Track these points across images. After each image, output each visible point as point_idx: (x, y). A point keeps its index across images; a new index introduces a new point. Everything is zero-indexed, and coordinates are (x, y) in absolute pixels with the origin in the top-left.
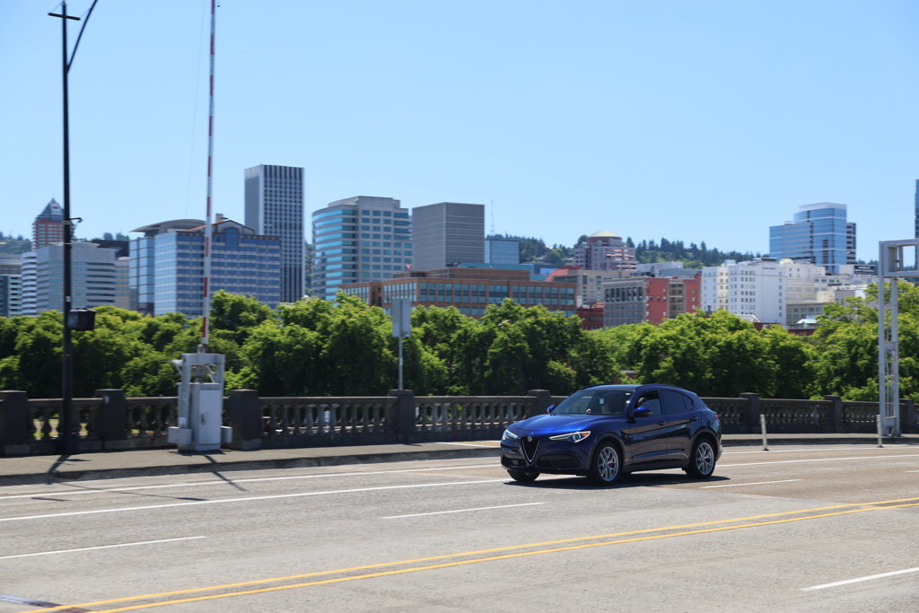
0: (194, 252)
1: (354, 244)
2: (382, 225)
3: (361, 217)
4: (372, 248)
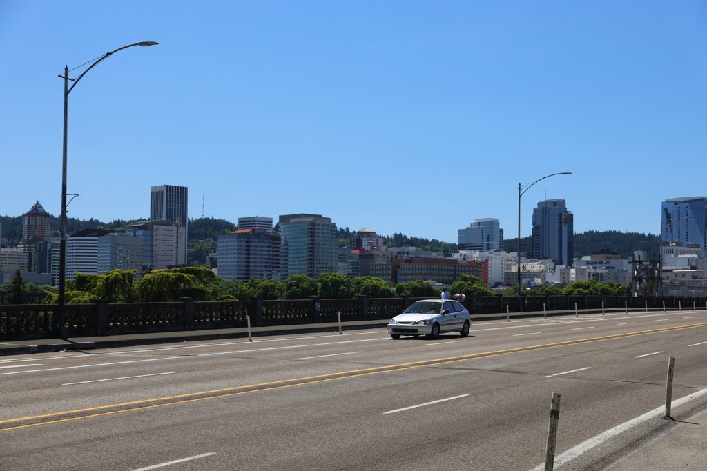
1: (312, 240)
2: (325, 231)
3: (316, 227)
4: (321, 243)
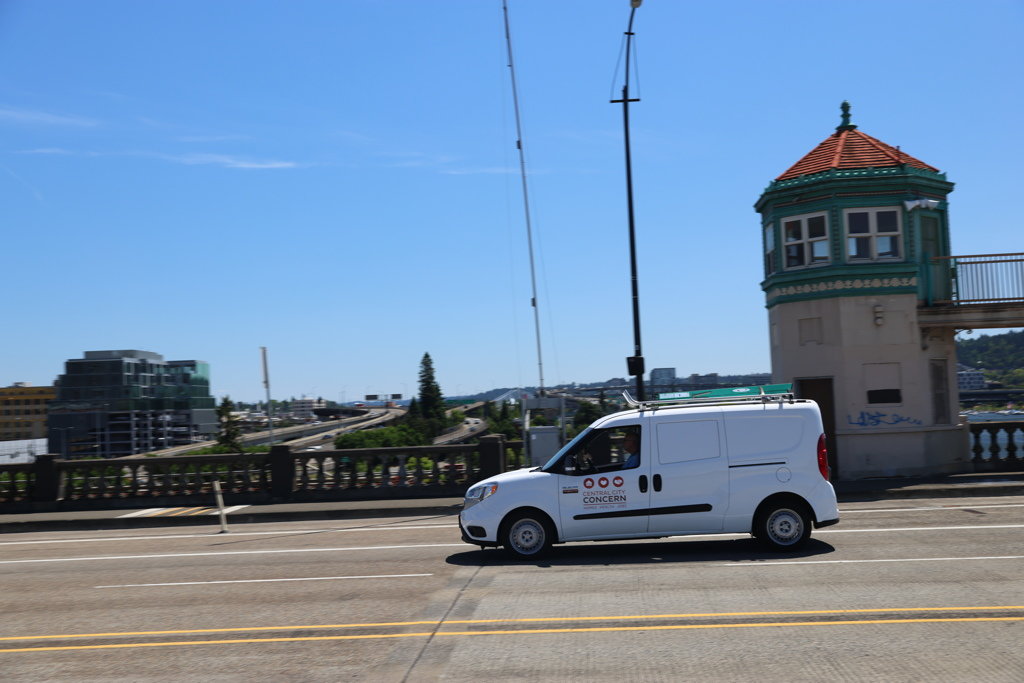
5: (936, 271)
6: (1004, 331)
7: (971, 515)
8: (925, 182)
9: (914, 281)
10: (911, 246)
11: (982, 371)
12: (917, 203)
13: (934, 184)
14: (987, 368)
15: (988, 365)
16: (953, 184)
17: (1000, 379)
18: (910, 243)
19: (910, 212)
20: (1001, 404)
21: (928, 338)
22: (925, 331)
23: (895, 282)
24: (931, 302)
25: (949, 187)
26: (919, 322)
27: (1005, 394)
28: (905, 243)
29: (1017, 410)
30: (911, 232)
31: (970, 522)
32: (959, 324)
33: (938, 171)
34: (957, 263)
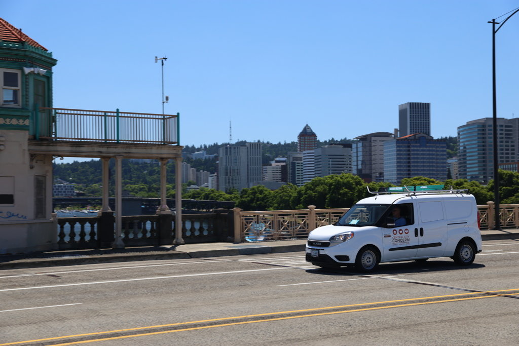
0: (405, 149)
1: (484, 142)
2: (499, 132)
3: (487, 128)
5: (42, 117)
6: (89, 160)
7: (52, 278)
8: (38, 56)
9: (27, 122)
10: (27, 98)
11: (73, 184)
12: (32, 69)
13: (44, 58)
14: (77, 183)
15: (77, 180)
16: (56, 61)
17: (83, 191)
18: (26, 96)
19: (27, 75)
20: (83, 206)
21: (34, 161)
22: (33, 156)
23: (14, 122)
24: (38, 137)
25: (54, 62)
26: (29, 150)
27: (86, 200)
28: (23, 96)
29: (92, 210)
30: (26, 88)
31: (51, 283)
32: (56, 153)
33: (47, 50)
34: (56, 113)
